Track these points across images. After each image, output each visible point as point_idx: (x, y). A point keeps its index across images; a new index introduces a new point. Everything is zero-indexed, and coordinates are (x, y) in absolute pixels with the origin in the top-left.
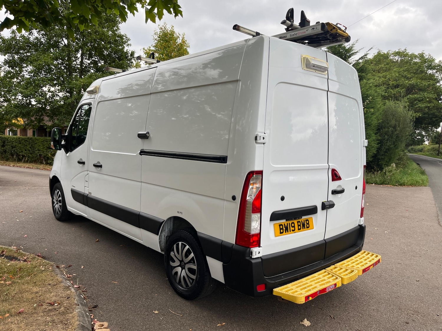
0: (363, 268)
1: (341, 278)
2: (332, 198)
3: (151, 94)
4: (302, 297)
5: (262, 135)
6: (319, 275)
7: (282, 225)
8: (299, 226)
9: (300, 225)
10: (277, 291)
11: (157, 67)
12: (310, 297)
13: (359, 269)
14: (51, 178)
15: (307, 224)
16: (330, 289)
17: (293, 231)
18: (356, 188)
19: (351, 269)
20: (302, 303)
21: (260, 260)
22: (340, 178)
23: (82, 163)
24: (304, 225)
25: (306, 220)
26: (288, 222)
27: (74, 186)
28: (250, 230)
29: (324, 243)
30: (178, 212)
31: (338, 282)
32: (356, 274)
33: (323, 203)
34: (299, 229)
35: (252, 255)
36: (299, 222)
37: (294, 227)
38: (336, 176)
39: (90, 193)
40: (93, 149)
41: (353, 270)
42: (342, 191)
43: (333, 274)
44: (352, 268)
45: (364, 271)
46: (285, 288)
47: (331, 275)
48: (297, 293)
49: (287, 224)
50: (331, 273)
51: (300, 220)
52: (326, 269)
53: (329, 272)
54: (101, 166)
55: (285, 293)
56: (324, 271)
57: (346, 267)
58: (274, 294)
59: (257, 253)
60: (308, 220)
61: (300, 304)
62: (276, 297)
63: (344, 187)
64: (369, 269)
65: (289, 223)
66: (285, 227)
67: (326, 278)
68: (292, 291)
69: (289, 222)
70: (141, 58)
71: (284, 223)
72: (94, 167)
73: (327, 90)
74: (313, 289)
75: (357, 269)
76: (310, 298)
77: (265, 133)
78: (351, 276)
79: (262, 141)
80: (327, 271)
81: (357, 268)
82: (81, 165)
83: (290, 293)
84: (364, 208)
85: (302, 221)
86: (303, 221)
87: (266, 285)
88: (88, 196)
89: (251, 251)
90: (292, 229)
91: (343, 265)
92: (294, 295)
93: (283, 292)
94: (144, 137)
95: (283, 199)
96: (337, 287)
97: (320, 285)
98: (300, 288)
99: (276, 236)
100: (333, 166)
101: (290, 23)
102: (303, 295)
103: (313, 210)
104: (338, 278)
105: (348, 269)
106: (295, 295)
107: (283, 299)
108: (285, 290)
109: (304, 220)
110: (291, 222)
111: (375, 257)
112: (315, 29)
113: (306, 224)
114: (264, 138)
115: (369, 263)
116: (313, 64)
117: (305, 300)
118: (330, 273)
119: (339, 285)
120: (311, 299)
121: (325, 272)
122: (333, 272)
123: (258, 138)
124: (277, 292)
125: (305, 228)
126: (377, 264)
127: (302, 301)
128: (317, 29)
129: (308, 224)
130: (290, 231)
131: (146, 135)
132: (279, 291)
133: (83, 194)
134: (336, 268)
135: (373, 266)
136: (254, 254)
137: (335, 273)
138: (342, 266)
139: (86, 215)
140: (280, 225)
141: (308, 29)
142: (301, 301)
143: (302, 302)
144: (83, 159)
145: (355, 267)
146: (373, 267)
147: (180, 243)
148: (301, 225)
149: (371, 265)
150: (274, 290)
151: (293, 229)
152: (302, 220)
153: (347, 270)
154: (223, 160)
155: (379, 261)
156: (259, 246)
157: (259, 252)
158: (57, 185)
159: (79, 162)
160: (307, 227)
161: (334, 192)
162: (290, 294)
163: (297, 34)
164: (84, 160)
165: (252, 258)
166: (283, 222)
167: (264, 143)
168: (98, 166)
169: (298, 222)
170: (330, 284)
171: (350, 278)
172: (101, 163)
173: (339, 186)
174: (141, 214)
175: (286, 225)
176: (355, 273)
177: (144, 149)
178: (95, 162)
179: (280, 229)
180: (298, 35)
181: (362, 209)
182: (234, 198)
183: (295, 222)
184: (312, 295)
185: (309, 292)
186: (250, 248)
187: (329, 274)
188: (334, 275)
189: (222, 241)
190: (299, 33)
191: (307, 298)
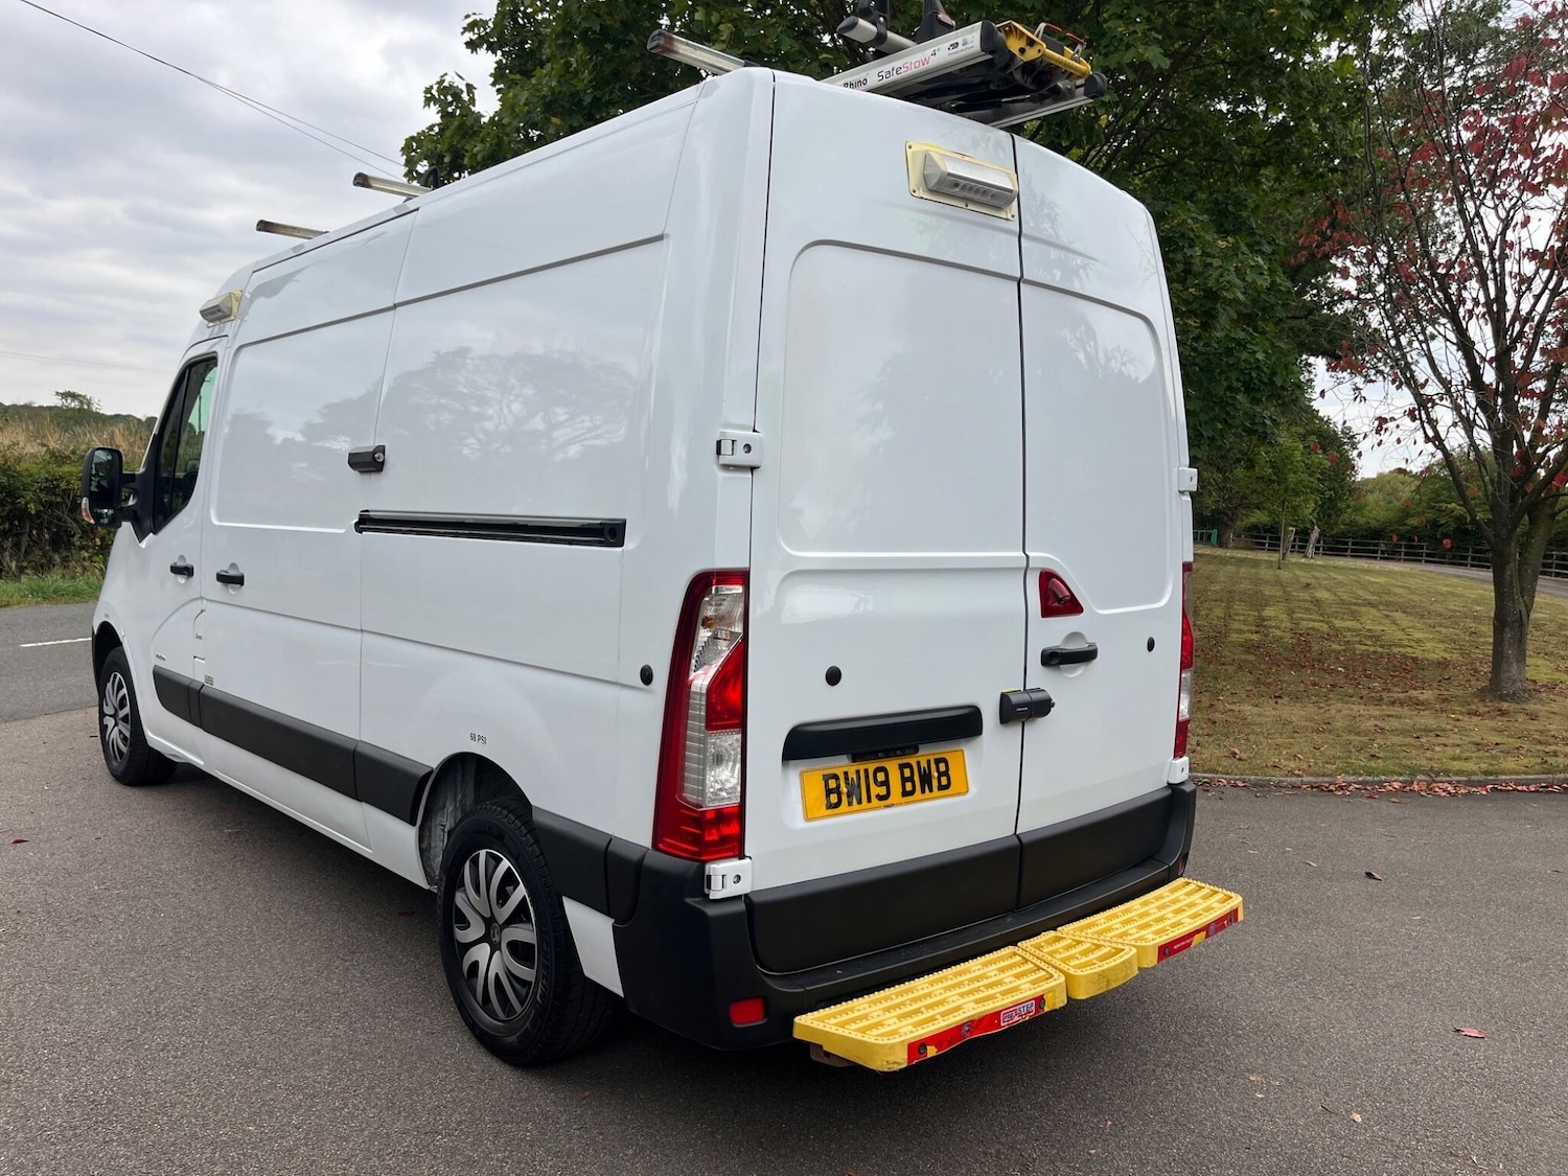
0: (1163, 939)
1: (1067, 975)
2: (1043, 680)
3: (395, 306)
4: (893, 1045)
5: (745, 435)
6: (986, 965)
7: (836, 777)
8: (904, 780)
9: (911, 779)
10: (808, 1024)
11: (417, 209)
12: (928, 1047)
13: (1144, 944)
14: (95, 632)
15: (941, 774)
16: (1016, 1018)
17: (881, 798)
18: (1151, 645)
19: (1114, 945)
20: (896, 1068)
21: (741, 907)
22: (1072, 606)
23: (186, 571)
24: (926, 780)
25: (938, 761)
26: (862, 767)
27: (160, 657)
28: (702, 793)
29: (1016, 847)
30: (473, 737)
31: (1052, 990)
32: (1127, 964)
33: (1004, 698)
34: (905, 794)
35: (709, 887)
36: (909, 766)
37: (886, 783)
38: (1057, 599)
39: (209, 679)
40: (220, 520)
41: (1120, 946)
42: (1087, 656)
43: (1038, 962)
44: (1120, 940)
45: (1166, 951)
46: (840, 1013)
47: (1032, 965)
48: (882, 1030)
49: (858, 772)
50: (1035, 960)
51: (913, 761)
52: (1019, 944)
53: (1027, 956)
54: (238, 580)
55: (833, 1030)
56: (1010, 949)
57: (1096, 936)
58: (797, 1035)
59: (728, 879)
60: (944, 761)
61: (886, 1070)
62: (805, 1046)
63: (1092, 638)
64: (1190, 944)
65: (866, 771)
66: (847, 784)
67: (1007, 976)
68: (865, 1023)
69: (865, 767)
70: (370, 181)
71: (845, 769)
72: (219, 583)
73: (1019, 275)
74: (946, 1018)
75: (1139, 943)
76: (932, 1051)
77: (754, 431)
78: (1108, 970)
79: (741, 457)
80: (1020, 952)
81: (1136, 940)
82: (181, 580)
83: (851, 1032)
84: (1187, 722)
85: (918, 763)
86: (924, 764)
87: (766, 1000)
88: (202, 690)
89: (707, 873)
90: (876, 790)
91: (1089, 931)
92: (866, 1039)
93: (827, 1029)
94: (368, 463)
95: (833, 677)
96: (1046, 1009)
97: (977, 1002)
98: (898, 1012)
99: (808, 819)
100: (1042, 557)
101: (874, 28)
102: (898, 1039)
103: (963, 724)
104: (1056, 975)
105: (1101, 943)
106: (870, 1038)
107: (828, 1054)
108: (840, 1019)
109: (929, 761)
110: (871, 766)
111: (1218, 901)
112: (960, 47)
113: (936, 774)
114: (748, 448)
115: (1188, 920)
116: (949, 174)
117: (906, 1057)
118: (1031, 958)
119: (1055, 1002)
120: (934, 1054)
121: (1015, 954)
122: (1040, 956)
123: (726, 447)
124: (808, 1026)
125: (931, 790)
126: (1223, 927)
127: (899, 1060)
128: (967, 46)
129: (946, 774)
130: (869, 800)
131: (374, 458)
132: (814, 1024)
133: (187, 683)
134: (1058, 939)
135: (1203, 934)
136: (716, 883)
137: (1050, 958)
138: (1083, 934)
139: (202, 759)
140: (826, 778)
141: (939, 50)
142: (892, 1059)
143: (895, 1063)
144: (187, 558)
145: (1130, 938)
146: (1207, 936)
147: (483, 853)
148: (916, 778)
149: (1197, 932)
150: (797, 1019)
151: (882, 791)
152: (918, 759)
153: (1098, 947)
154: (610, 533)
155: (1232, 916)
156: (742, 856)
157: (739, 878)
158: (113, 654)
159: (176, 570)
160: (941, 788)
161: (1052, 659)
162: (853, 1036)
163: (903, 70)
164: (189, 562)
165: (711, 897)
166: (841, 765)
167: (752, 469)
168: (231, 580)
169: (902, 767)
170: (1016, 998)
171: (1101, 975)
172: (242, 570)
173: (1075, 636)
174: (361, 749)
175: (852, 775)
176: (1126, 957)
177: (369, 509)
178: (224, 567)
179: (829, 792)
180: (904, 74)
181: (1182, 728)
182: (647, 676)
183: (892, 766)
184: (936, 1039)
185: (925, 1026)
186: (704, 863)
187: (1026, 961)
188: (1042, 965)
189: (611, 839)
190: (908, 65)
191: (916, 1048)
